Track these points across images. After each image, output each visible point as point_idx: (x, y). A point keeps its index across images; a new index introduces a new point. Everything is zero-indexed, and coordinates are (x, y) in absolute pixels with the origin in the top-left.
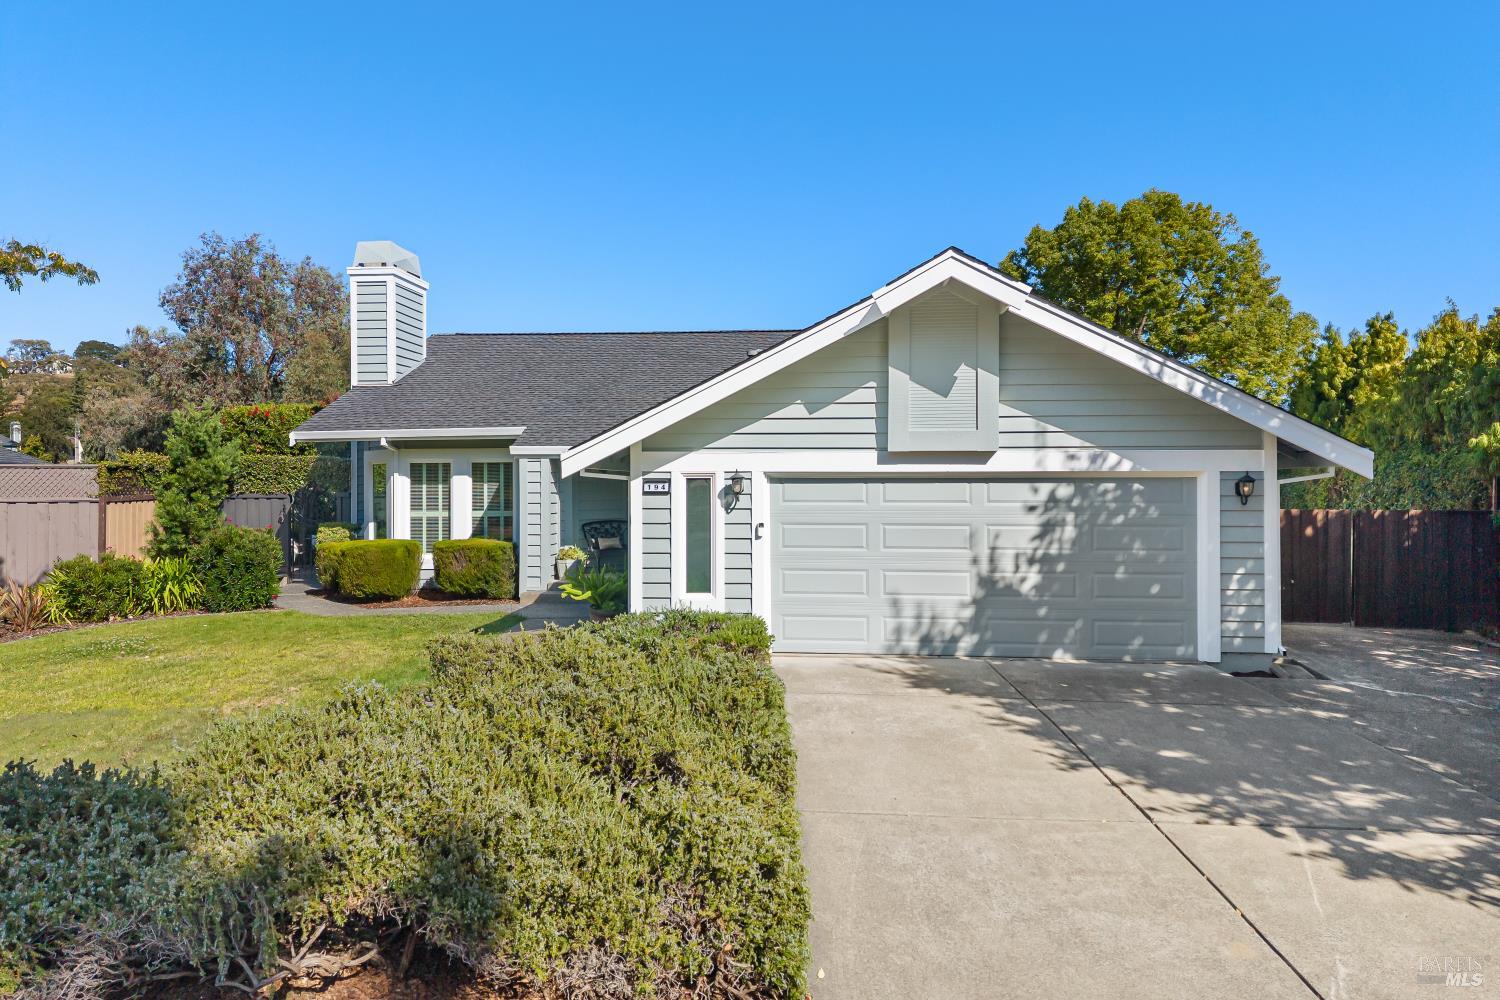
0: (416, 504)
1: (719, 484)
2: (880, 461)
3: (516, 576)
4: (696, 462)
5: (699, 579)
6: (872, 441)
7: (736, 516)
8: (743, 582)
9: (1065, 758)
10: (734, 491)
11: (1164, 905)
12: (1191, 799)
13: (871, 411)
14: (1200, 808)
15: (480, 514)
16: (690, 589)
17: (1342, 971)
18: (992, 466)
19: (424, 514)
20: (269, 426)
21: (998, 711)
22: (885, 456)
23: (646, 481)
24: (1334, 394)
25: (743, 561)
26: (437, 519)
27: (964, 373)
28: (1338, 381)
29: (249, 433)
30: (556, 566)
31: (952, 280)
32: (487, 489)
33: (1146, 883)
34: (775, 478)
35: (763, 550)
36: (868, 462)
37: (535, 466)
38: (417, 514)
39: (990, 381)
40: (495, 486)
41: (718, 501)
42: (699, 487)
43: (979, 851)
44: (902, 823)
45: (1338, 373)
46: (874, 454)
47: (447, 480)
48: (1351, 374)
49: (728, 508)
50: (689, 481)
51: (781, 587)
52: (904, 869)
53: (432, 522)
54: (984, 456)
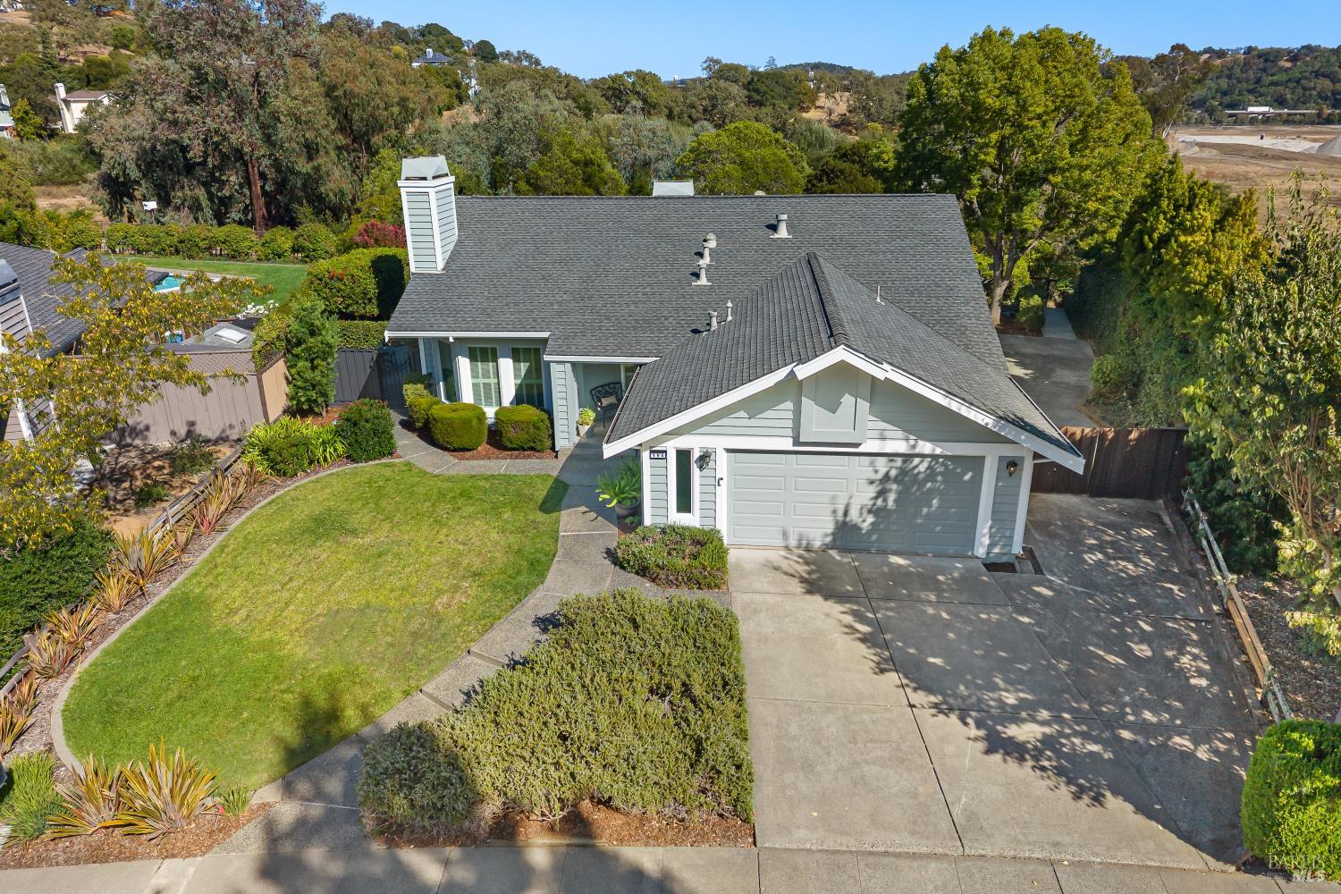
0: (474, 375)
1: (696, 455)
2: (794, 445)
3: (552, 436)
4: (684, 442)
5: (684, 504)
6: (790, 432)
7: (706, 472)
8: (710, 509)
9: (878, 664)
10: (704, 459)
11: (902, 761)
12: (933, 699)
13: (790, 415)
14: (936, 706)
15: (519, 382)
16: (679, 510)
17: (964, 799)
18: (860, 449)
19: (481, 381)
20: (344, 284)
21: (849, 619)
22: (796, 442)
23: (651, 452)
24: (1151, 245)
25: (711, 497)
26: (490, 384)
27: (848, 400)
28: (1156, 236)
29: (331, 289)
30: (577, 428)
31: (843, 362)
32: (524, 367)
33: (898, 749)
34: (729, 451)
35: (722, 492)
36: (787, 444)
37: (561, 367)
38: (476, 381)
39: (864, 405)
40: (528, 364)
41: (695, 465)
42: (683, 456)
43: (828, 726)
44: (795, 706)
45: (1158, 229)
46: (791, 440)
47: (495, 360)
48: (1167, 230)
49: (701, 468)
50: (677, 451)
51: (733, 510)
52: (795, 738)
53: (487, 386)
54: (857, 445)
